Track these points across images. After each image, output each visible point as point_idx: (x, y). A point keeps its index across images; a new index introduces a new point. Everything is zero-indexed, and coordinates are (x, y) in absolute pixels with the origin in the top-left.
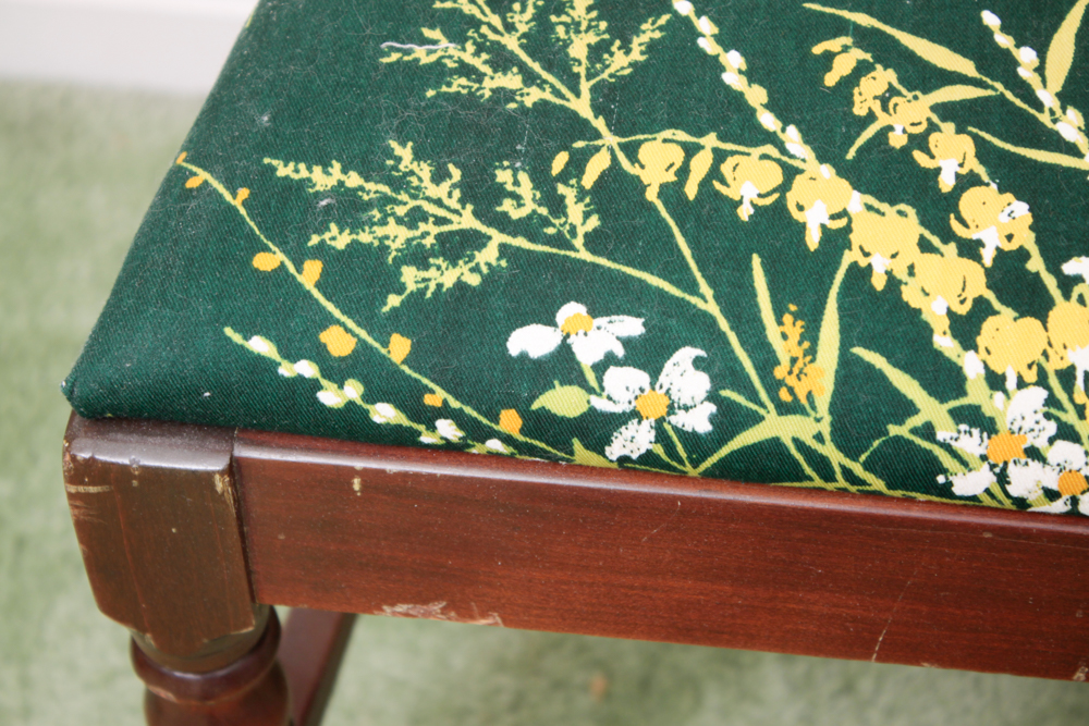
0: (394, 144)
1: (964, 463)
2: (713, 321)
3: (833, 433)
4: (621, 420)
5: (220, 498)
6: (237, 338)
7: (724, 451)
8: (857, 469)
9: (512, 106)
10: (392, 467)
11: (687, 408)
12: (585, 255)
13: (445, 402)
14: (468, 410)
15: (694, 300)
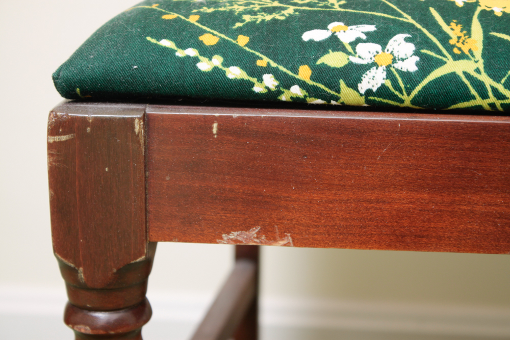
2: (413, 25)
3: (485, 68)
4: (367, 67)
6: (154, 41)
7: (425, 82)
8: (500, 88)
10: (236, 114)
11: (403, 60)
12: (339, 9)
13: (268, 64)
14: (282, 68)
15: (401, 19)
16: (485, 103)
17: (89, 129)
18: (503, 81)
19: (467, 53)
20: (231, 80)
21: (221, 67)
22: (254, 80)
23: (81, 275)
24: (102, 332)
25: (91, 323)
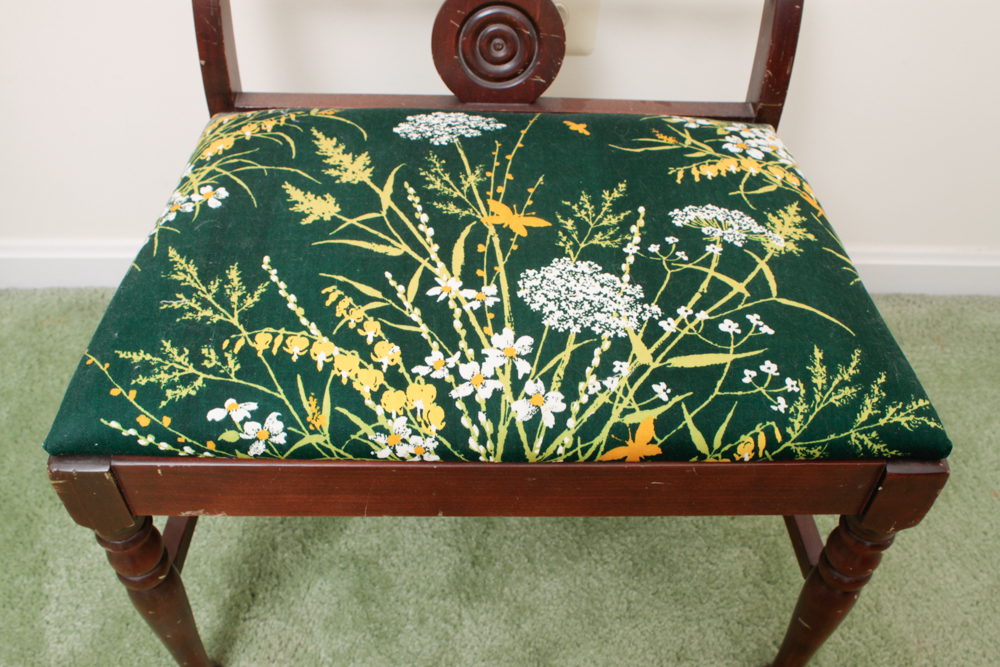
0: (164, 341)
1: (380, 447)
2: (283, 401)
3: (331, 440)
4: (252, 441)
5: (108, 481)
6: (105, 422)
7: (292, 450)
8: (342, 452)
9: (209, 323)
10: (171, 464)
11: (276, 435)
12: (235, 380)
13: (186, 440)
14: (195, 442)
15: (276, 394)
16: (333, 459)
18: (343, 447)
19: (318, 428)
20: (163, 450)
21: (154, 443)
22: (178, 450)
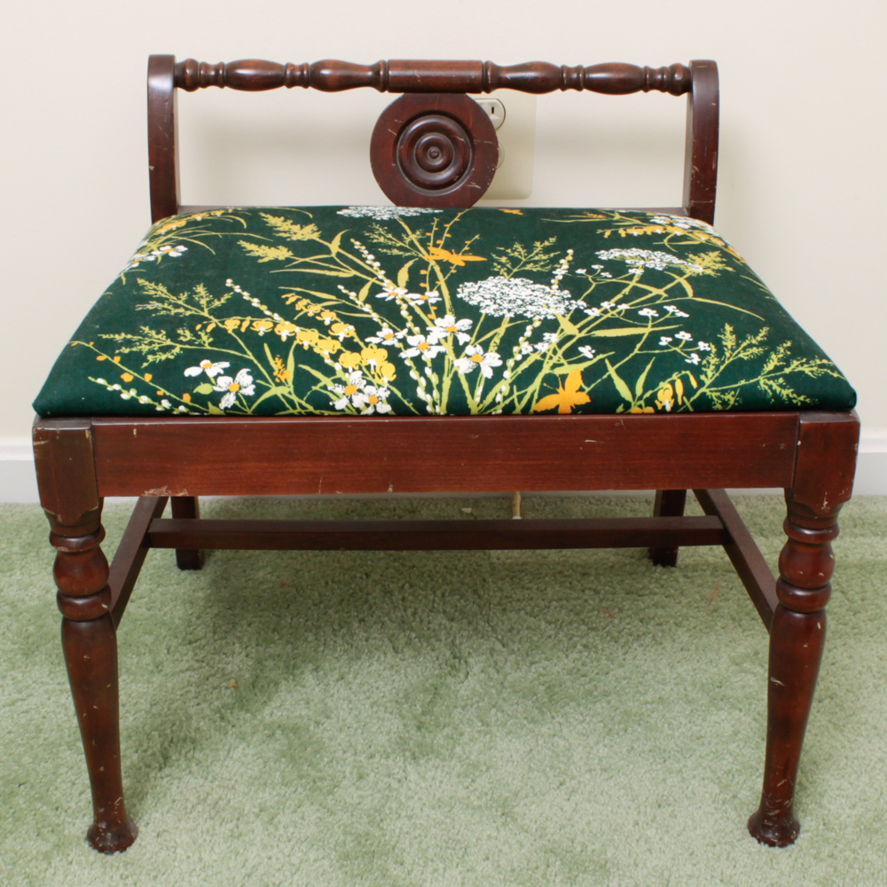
0: (142, 327)
1: (338, 397)
2: (252, 361)
3: (294, 391)
5: (87, 440)
6: (93, 380)
7: (259, 401)
8: (303, 403)
9: (181, 316)
10: (148, 424)
11: (245, 388)
12: (209, 348)
13: (164, 394)
14: (172, 395)
15: (245, 356)
16: (295, 412)
17: (58, 437)
18: (305, 399)
19: (283, 381)
20: (142, 405)
21: (135, 396)
22: (156, 404)
23: (60, 519)
24: (75, 551)
25: (68, 545)
